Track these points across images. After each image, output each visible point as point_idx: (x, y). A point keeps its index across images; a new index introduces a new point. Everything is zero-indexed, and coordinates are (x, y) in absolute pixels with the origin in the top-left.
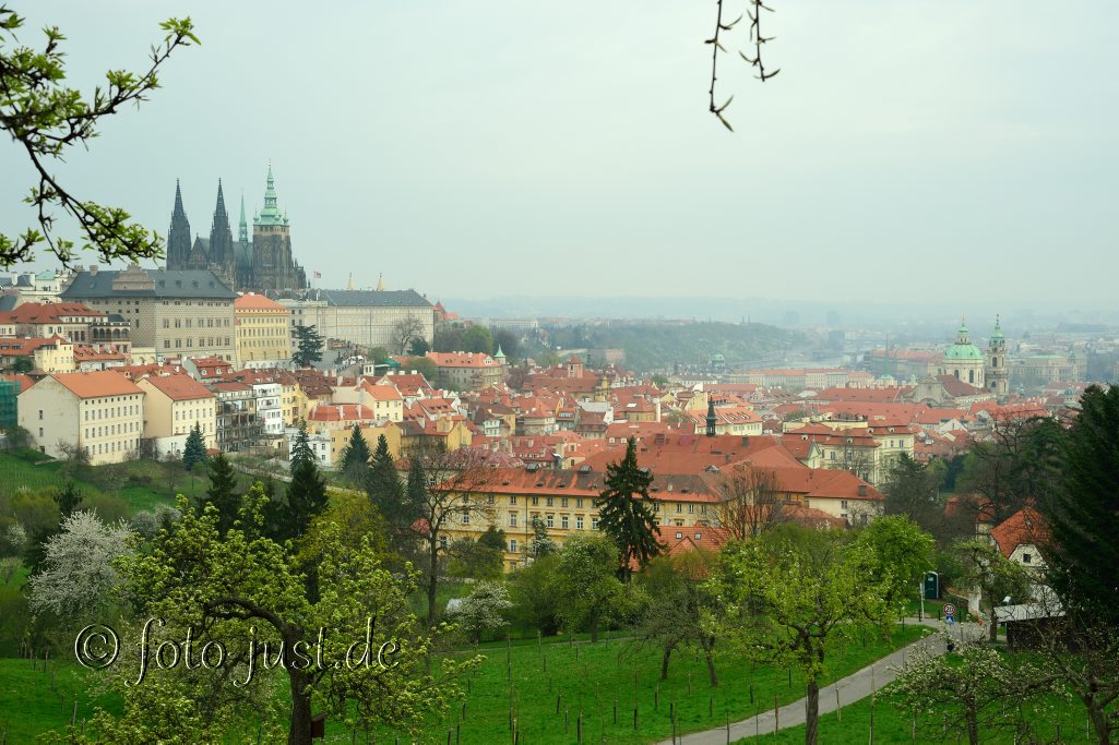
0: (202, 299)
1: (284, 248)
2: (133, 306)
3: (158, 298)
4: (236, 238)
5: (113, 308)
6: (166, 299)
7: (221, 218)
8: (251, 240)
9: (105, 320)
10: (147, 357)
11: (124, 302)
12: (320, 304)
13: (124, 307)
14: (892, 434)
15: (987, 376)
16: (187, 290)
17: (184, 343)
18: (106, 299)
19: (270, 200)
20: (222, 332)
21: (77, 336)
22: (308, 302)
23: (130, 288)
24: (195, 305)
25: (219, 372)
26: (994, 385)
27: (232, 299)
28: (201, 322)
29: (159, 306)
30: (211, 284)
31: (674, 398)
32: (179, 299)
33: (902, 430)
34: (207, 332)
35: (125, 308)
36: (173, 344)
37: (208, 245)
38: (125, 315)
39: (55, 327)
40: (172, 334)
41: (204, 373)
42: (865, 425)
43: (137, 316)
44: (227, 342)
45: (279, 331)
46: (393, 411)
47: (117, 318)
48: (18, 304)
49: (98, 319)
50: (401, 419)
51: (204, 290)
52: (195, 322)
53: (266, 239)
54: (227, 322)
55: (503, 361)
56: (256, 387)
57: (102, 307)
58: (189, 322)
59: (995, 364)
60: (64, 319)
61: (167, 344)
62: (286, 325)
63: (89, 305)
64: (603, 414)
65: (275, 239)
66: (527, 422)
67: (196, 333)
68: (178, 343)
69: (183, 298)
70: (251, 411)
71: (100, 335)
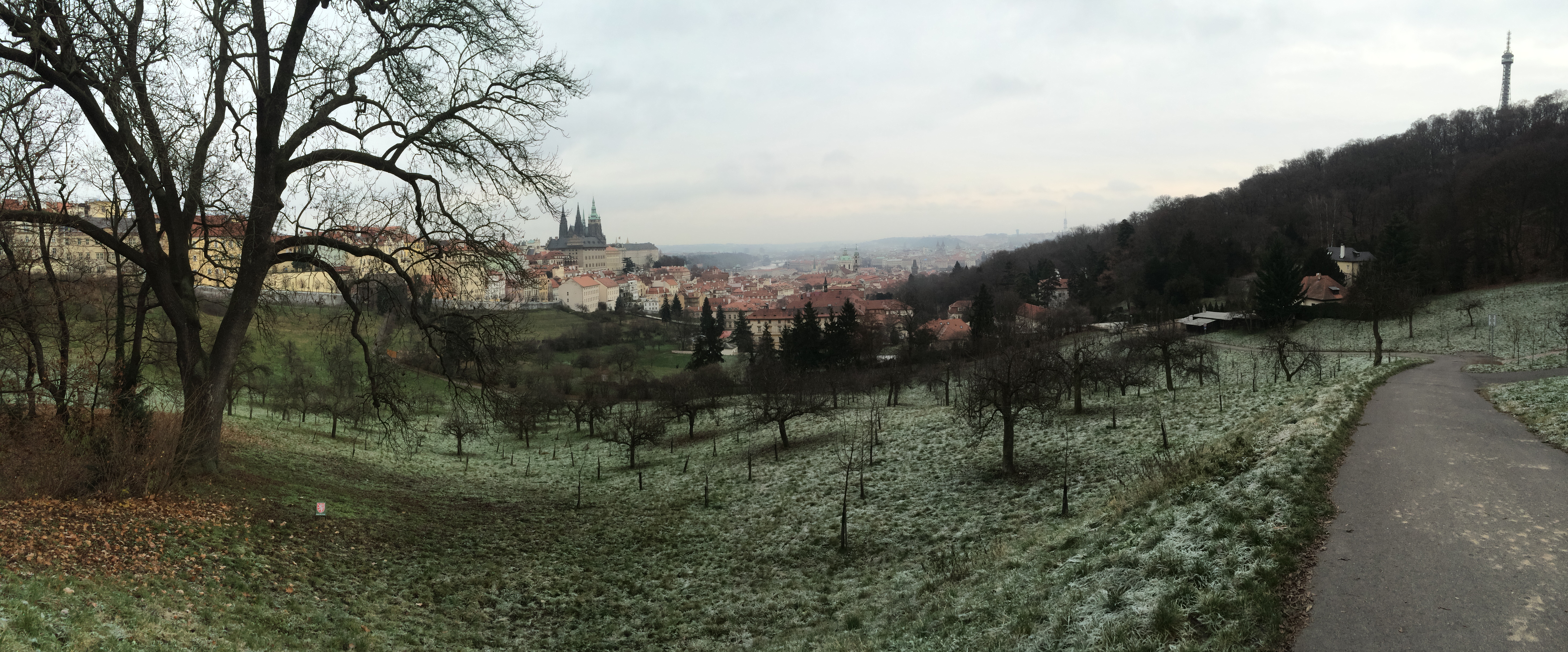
0: (596, 248)
1: (598, 227)
2: (575, 252)
3: (584, 248)
4: (582, 225)
5: (566, 253)
7: (578, 217)
8: (588, 225)
9: (568, 257)
11: (571, 250)
16: (592, 245)
18: (563, 249)
19: (594, 210)
20: (602, 260)
21: (561, 264)
23: (573, 245)
24: (594, 250)
27: (605, 248)
28: (596, 257)
29: (584, 251)
30: (598, 242)
32: (590, 249)
34: (598, 261)
37: (573, 228)
38: (571, 255)
39: (553, 260)
40: (588, 262)
43: (576, 255)
44: (604, 264)
46: (673, 289)
48: (536, 252)
50: (677, 292)
51: (597, 245)
53: (593, 225)
54: (604, 257)
55: (684, 270)
56: (628, 282)
58: (593, 257)
60: (556, 257)
61: (587, 265)
62: (620, 258)
63: (560, 251)
65: (596, 225)
67: (595, 261)
70: (628, 291)
71: (567, 263)
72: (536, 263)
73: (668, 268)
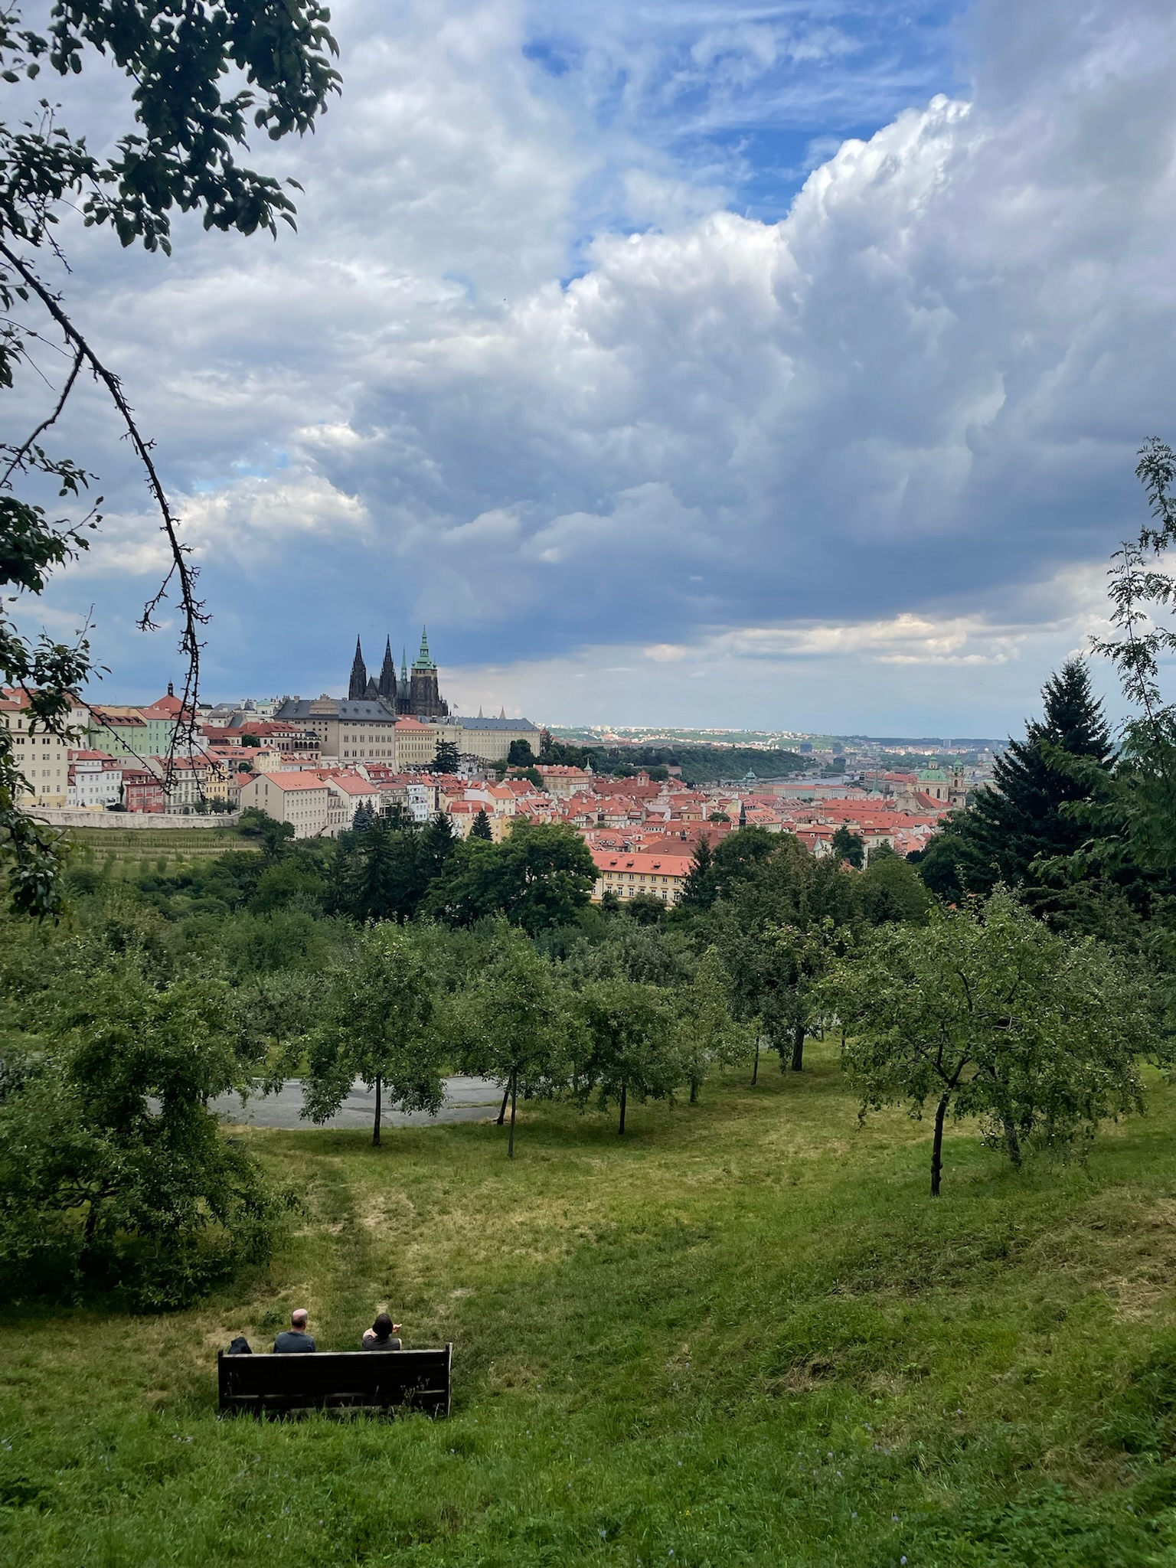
0: (372, 722)
1: (433, 686)
2: (323, 726)
3: (341, 720)
4: (398, 679)
5: (309, 727)
6: (345, 721)
7: (388, 664)
8: (409, 680)
9: (304, 735)
10: (332, 763)
11: (317, 722)
12: (458, 727)
13: (317, 726)
14: (878, 834)
15: (950, 794)
16: (362, 715)
17: (358, 754)
18: (305, 720)
19: (424, 651)
20: (386, 746)
21: (283, 747)
22: (448, 726)
23: (321, 712)
24: (367, 726)
25: (382, 775)
26: (955, 800)
27: (394, 722)
28: (371, 739)
29: (342, 725)
30: (380, 711)
31: (715, 804)
32: (355, 722)
33: (886, 832)
34: (375, 746)
35: (318, 728)
36: (350, 754)
37: (378, 683)
38: (317, 732)
39: (268, 740)
40: (350, 746)
41: (372, 775)
42: (858, 827)
43: (326, 733)
44: (390, 753)
45: (429, 747)
46: (510, 808)
47: (313, 734)
48: (244, 723)
49: (298, 735)
50: (513, 813)
51: (374, 715)
52: (367, 738)
53: (421, 679)
54: (389, 740)
55: (590, 773)
56: (409, 787)
57: (302, 727)
58: (362, 739)
59: (956, 785)
60: (275, 734)
61: (346, 754)
62: (433, 743)
63: (291, 723)
64: (662, 814)
65: (427, 679)
66: (607, 818)
67: (367, 746)
68: (354, 754)
69: (359, 721)
70: (404, 805)
71: (298, 746)
72: (227, 742)
73: (546, 768)
